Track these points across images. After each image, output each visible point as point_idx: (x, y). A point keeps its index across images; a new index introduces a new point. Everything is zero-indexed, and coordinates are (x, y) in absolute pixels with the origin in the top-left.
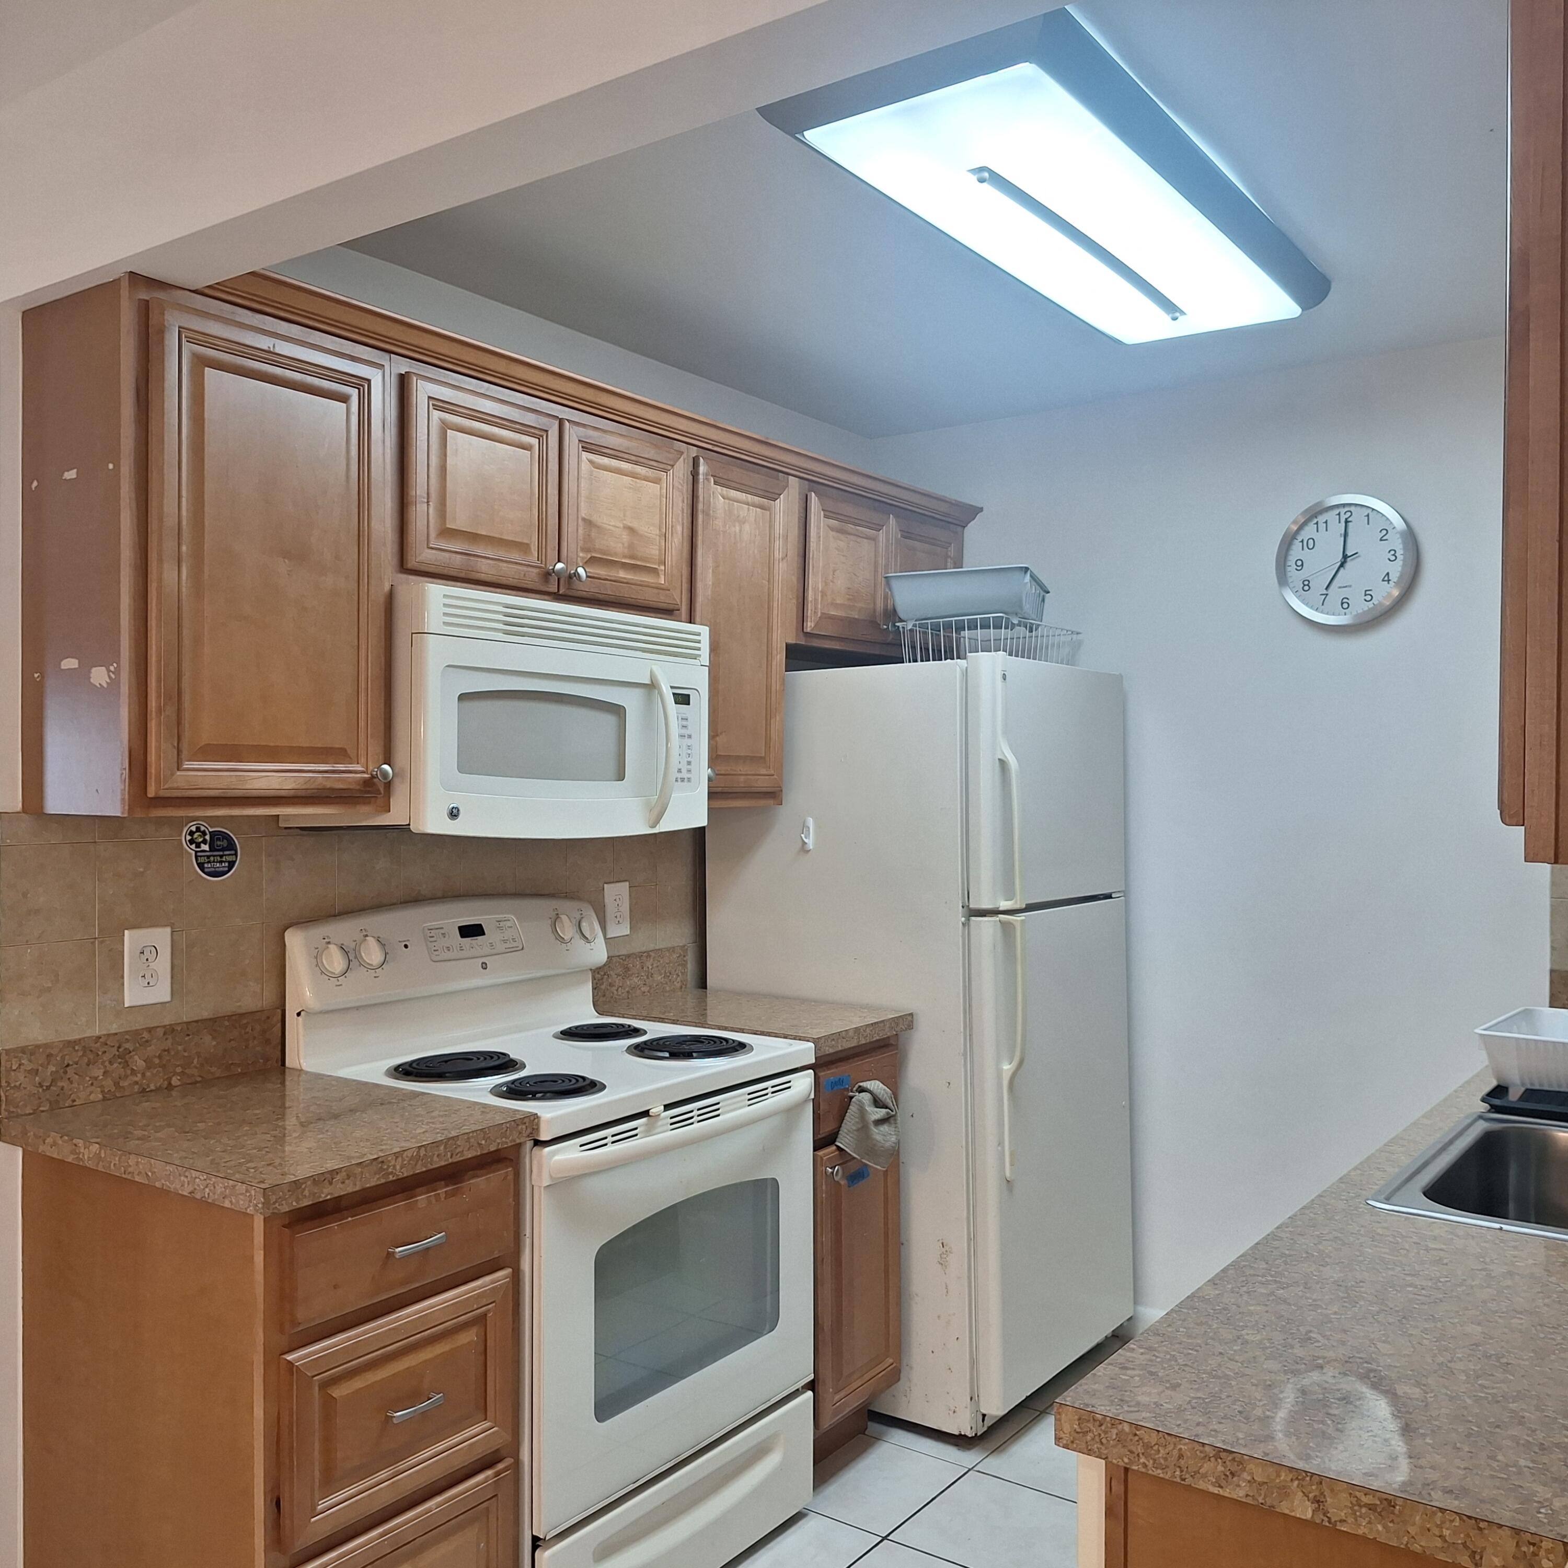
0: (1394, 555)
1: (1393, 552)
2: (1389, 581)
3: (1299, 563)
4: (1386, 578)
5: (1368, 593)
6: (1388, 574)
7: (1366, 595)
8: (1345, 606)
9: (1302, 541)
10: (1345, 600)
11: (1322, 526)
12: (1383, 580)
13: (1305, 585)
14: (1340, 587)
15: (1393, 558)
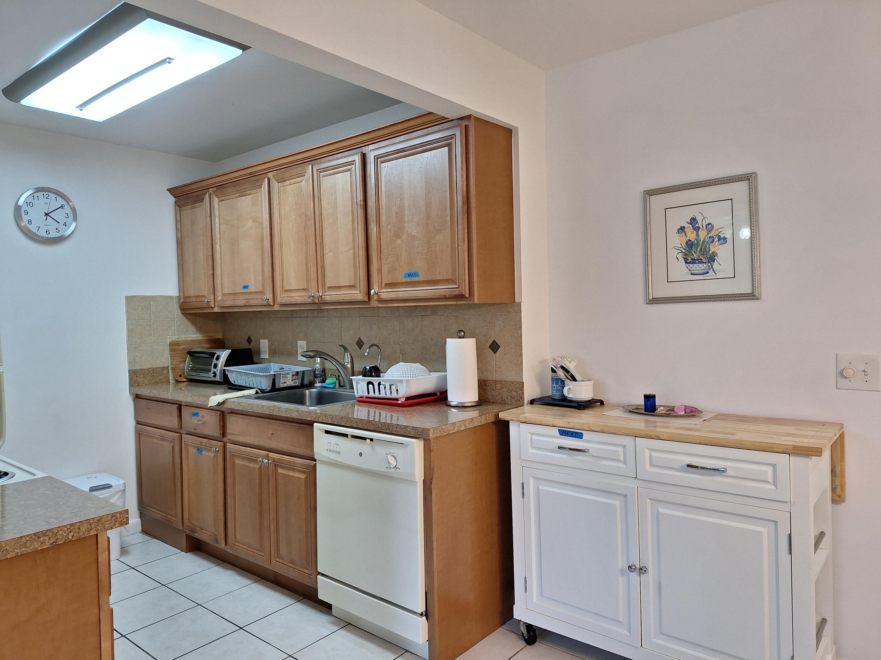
0: (67, 215)
1: (67, 214)
2: (66, 225)
3: (26, 212)
4: (65, 224)
5: (57, 229)
6: (65, 223)
7: (56, 230)
8: (48, 233)
9: (27, 203)
10: (47, 231)
11: (36, 198)
12: (63, 225)
13: (29, 222)
14: (45, 225)
15: (67, 217)
